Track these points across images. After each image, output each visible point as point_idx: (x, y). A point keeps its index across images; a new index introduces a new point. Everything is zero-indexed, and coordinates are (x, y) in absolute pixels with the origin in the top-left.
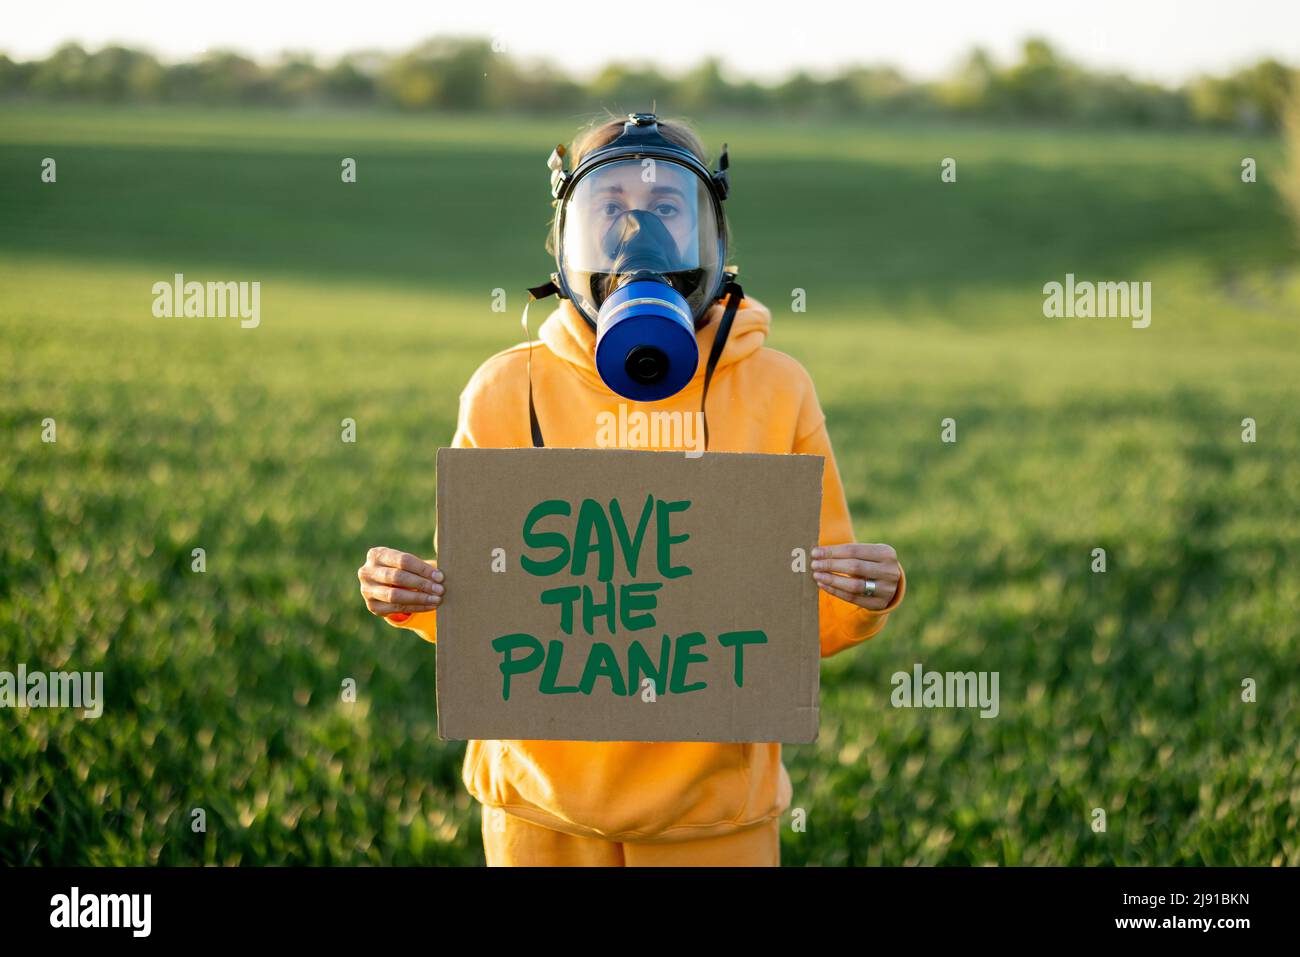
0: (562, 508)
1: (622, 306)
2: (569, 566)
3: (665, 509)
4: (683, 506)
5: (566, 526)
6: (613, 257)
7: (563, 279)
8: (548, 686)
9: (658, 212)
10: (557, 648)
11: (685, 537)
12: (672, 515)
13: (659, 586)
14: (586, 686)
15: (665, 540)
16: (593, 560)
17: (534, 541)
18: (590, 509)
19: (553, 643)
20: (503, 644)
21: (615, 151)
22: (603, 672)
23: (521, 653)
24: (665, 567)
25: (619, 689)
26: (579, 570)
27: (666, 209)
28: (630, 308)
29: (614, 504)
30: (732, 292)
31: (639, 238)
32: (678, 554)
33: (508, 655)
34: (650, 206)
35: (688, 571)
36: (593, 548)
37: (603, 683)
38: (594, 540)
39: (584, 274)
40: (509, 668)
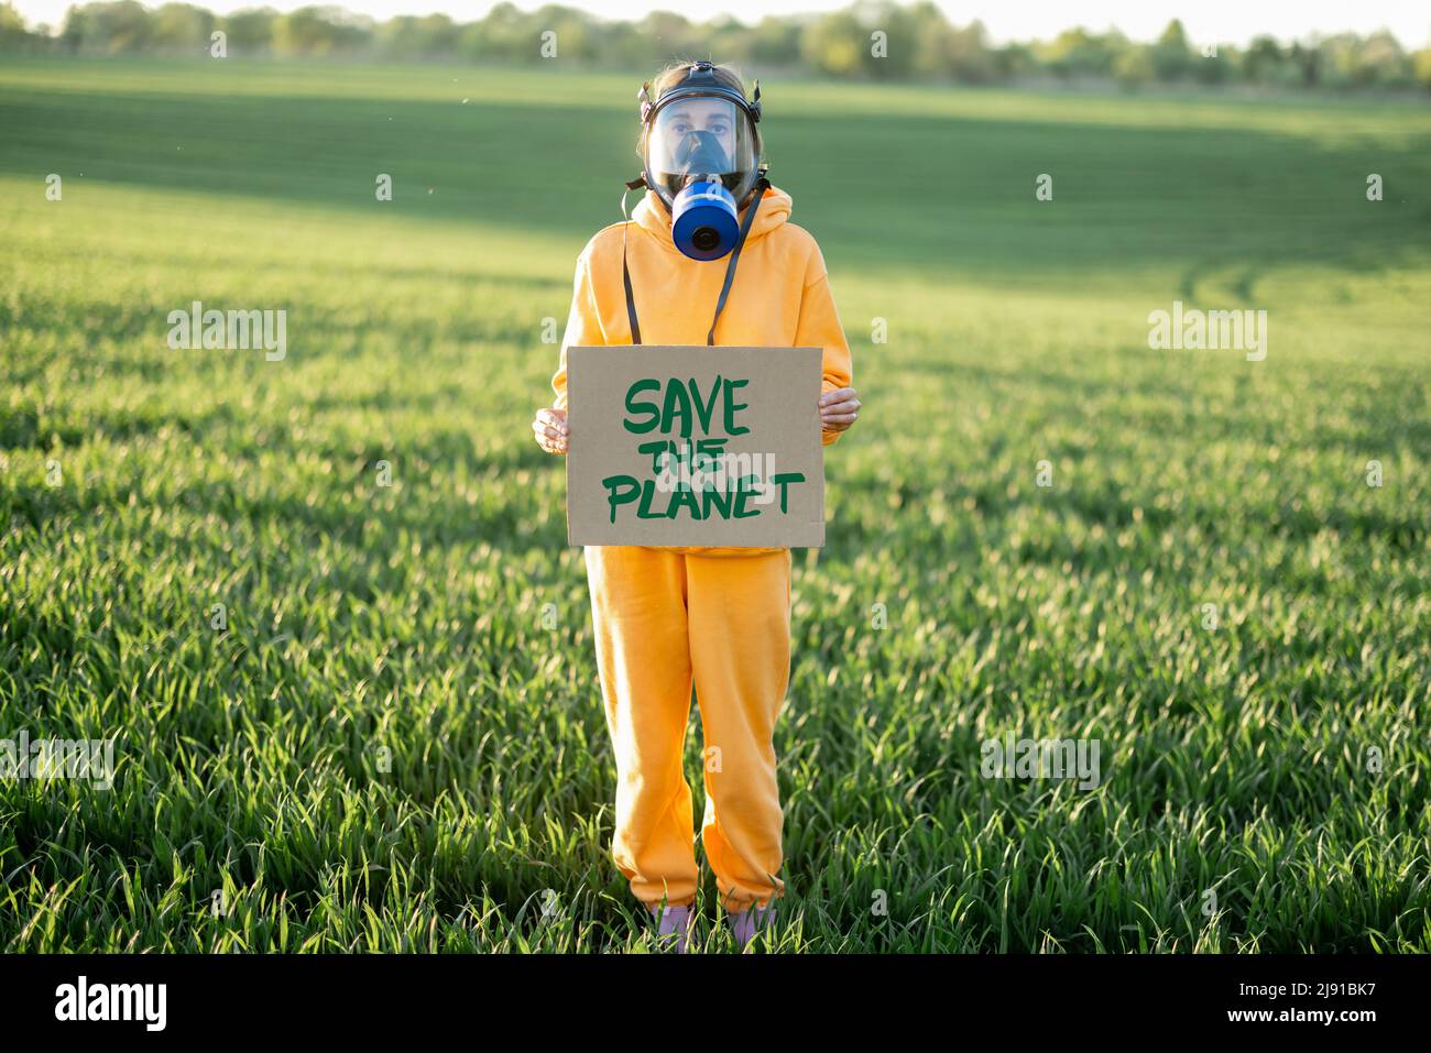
0: (654, 385)
1: (690, 199)
2: (659, 426)
3: (730, 386)
4: (744, 383)
5: (657, 398)
6: (683, 163)
7: (649, 175)
8: (643, 513)
9: (713, 131)
10: (650, 485)
11: (745, 406)
12: (735, 390)
13: (725, 441)
14: (672, 513)
15: (730, 409)
16: (677, 422)
17: (633, 408)
18: (675, 386)
19: (647, 482)
20: (611, 483)
21: (684, 90)
22: (684, 502)
23: (623, 489)
24: (729, 426)
25: (696, 515)
26: (666, 429)
27: (718, 128)
28: (695, 201)
29: (692, 382)
30: (763, 185)
31: (701, 151)
32: (739, 419)
33: (614, 491)
34: (707, 126)
35: (746, 431)
36: (677, 414)
37: (684, 510)
38: (677, 407)
39: (664, 174)
40: (615, 500)
